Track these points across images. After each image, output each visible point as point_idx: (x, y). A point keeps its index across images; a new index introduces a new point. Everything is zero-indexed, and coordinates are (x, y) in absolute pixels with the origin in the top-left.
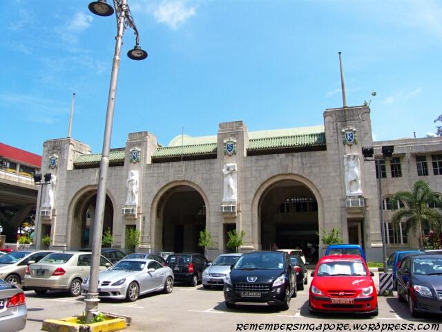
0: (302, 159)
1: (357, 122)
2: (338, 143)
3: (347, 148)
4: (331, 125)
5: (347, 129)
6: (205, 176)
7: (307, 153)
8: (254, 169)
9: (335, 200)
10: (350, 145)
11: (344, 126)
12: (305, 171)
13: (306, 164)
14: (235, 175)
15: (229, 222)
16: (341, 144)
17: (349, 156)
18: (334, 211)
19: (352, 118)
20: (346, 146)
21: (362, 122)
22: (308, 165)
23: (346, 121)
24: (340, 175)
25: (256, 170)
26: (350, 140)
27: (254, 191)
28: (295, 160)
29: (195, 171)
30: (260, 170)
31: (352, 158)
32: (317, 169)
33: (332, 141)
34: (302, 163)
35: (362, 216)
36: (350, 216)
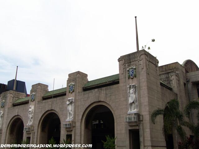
0: (106, 91)
1: (137, 62)
2: (126, 78)
3: (131, 80)
4: (122, 66)
5: (130, 68)
6: (61, 106)
7: (109, 87)
8: (82, 100)
9: (123, 117)
10: (132, 78)
11: (129, 66)
12: (107, 99)
13: (108, 94)
14: (73, 104)
15: (69, 133)
16: (127, 78)
17: (130, 86)
18: (122, 125)
19: (134, 60)
20: (130, 79)
21: (140, 62)
22: (109, 95)
23: (130, 62)
24: (126, 100)
25: (83, 100)
26: (132, 75)
27: (82, 114)
28: (102, 92)
29: (56, 103)
30: (85, 100)
31: (132, 87)
32: (114, 97)
33: (123, 77)
34: (106, 94)
35: (138, 128)
36: (130, 128)
